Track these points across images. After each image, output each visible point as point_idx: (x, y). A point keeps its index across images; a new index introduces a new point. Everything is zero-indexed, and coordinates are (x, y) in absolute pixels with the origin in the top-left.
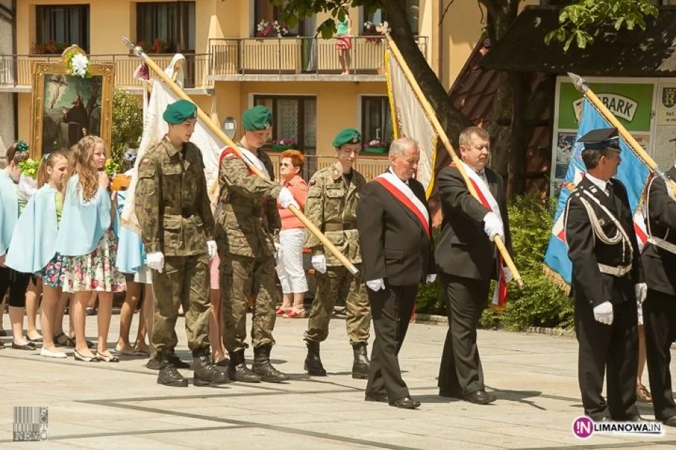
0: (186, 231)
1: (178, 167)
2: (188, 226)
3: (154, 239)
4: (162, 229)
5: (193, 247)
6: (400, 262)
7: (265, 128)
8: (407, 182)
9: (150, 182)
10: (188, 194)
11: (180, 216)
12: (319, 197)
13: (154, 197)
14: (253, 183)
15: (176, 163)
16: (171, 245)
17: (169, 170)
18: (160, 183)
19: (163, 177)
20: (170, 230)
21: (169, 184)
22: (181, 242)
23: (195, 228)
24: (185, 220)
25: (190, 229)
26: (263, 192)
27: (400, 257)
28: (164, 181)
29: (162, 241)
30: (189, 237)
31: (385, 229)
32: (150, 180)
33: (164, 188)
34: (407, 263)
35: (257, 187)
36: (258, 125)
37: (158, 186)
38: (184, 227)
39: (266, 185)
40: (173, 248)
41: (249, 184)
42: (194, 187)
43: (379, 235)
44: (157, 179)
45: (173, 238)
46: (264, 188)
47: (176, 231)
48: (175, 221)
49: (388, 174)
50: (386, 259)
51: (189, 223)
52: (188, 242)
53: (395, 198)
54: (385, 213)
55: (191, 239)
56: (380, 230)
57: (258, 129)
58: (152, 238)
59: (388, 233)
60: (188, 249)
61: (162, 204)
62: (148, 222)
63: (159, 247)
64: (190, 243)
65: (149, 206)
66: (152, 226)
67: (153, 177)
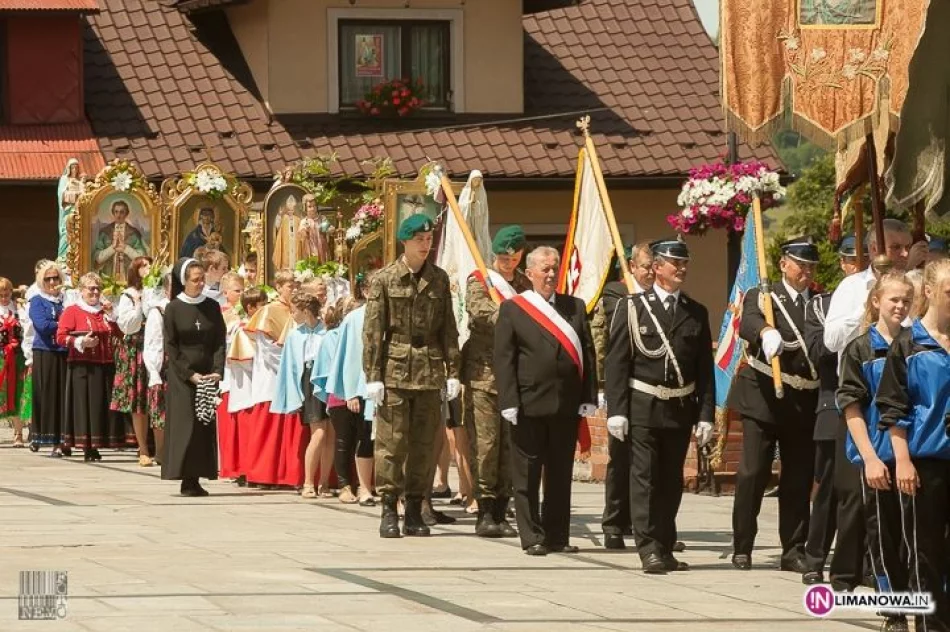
0: (414, 363)
1: (409, 291)
2: (417, 357)
3: (373, 367)
4: (384, 356)
5: (421, 381)
6: (532, 389)
9: (375, 304)
10: (421, 322)
11: (409, 346)
13: (377, 321)
14: (479, 306)
15: (407, 285)
16: (394, 375)
17: (395, 292)
18: (386, 306)
19: (390, 300)
20: (395, 359)
21: (395, 307)
22: (406, 374)
23: (426, 360)
24: (414, 350)
25: (420, 360)
27: (532, 383)
28: (391, 303)
29: (383, 370)
30: (418, 370)
31: (518, 352)
32: (375, 302)
33: (392, 312)
34: (540, 390)
37: (383, 310)
38: (412, 358)
40: (395, 379)
44: (382, 301)
45: (397, 368)
47: (401, 360)
48: (400, 349)
50: (520, 388)
51: (420, 354)
52: (416, 374)
54: (515, 334)
55: (421, 372)
56: (510, 354)
58: (371, 366)
60: (416, 382)
61: (389, 332)
62: (368, 348)
63: (379, 377)
64: (419, 376)
65: (371, 330)
66: (372, 353)
67: (377, 299)
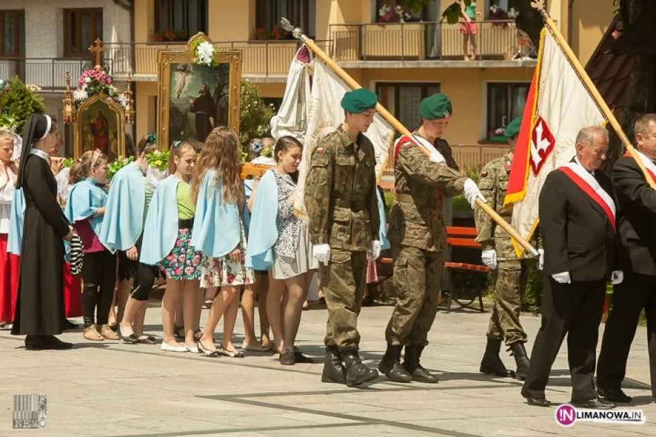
0: (354, 226)
1: (352, 158)
2: (356, 221)
3: (322, 230)
4: (331, 220)
5: (359, 243)
6: (583, 255)
7: (444, 117)
8: (593, 173)
9: (323, 171)
10: (360, 188)
11: (350, 210)
12: (491, 189)
13: (326, 187)
14: (436, 171)
15: (351, 155)
16: (339, 237)
17: (343, 160)
18: (333, 174)
19: (337, 168)
20: (339, 222)
21: (342, 174)
22: (349, 236)
23: (363, 224)
24: (353, 213)
25: (358, 224)
26: (447, 182)
27: (583, 251)
28: (337, 171)
29: (329, 232)
30: (357, 232)
31: (567, 220)
32: (324, 169)
33: (337, 178)
34: (589, 257)
35: (440, 176)
36: (437, 114)
37: (330, 177)
38: (353, 220)
39: (450, 175)
40: (340, 240)
41: (432, 172)
42: (366, 180)
43: (562, 227)
44: (330, 168)
45: (340, 230)
46: (447, 177)
47: (344, 223)
48: (344, 213)
49: (573, 163)
50: (569, 253)
51: (358, 218)
52: (355, 237)
53: (579, 189)
54: (568, 204)
55: (359, 234)
56: (563, 221)
57: (437, 118)
58: (320, 229)
59: (571, 225)
60: (354, 243)
61: (334, 195)
62: (318, 212)
63: (326, 239)
64: (357, 238)
65: (320, 196)
66: (321, 216)
67: (326, 167)
